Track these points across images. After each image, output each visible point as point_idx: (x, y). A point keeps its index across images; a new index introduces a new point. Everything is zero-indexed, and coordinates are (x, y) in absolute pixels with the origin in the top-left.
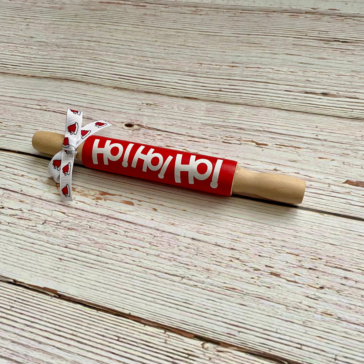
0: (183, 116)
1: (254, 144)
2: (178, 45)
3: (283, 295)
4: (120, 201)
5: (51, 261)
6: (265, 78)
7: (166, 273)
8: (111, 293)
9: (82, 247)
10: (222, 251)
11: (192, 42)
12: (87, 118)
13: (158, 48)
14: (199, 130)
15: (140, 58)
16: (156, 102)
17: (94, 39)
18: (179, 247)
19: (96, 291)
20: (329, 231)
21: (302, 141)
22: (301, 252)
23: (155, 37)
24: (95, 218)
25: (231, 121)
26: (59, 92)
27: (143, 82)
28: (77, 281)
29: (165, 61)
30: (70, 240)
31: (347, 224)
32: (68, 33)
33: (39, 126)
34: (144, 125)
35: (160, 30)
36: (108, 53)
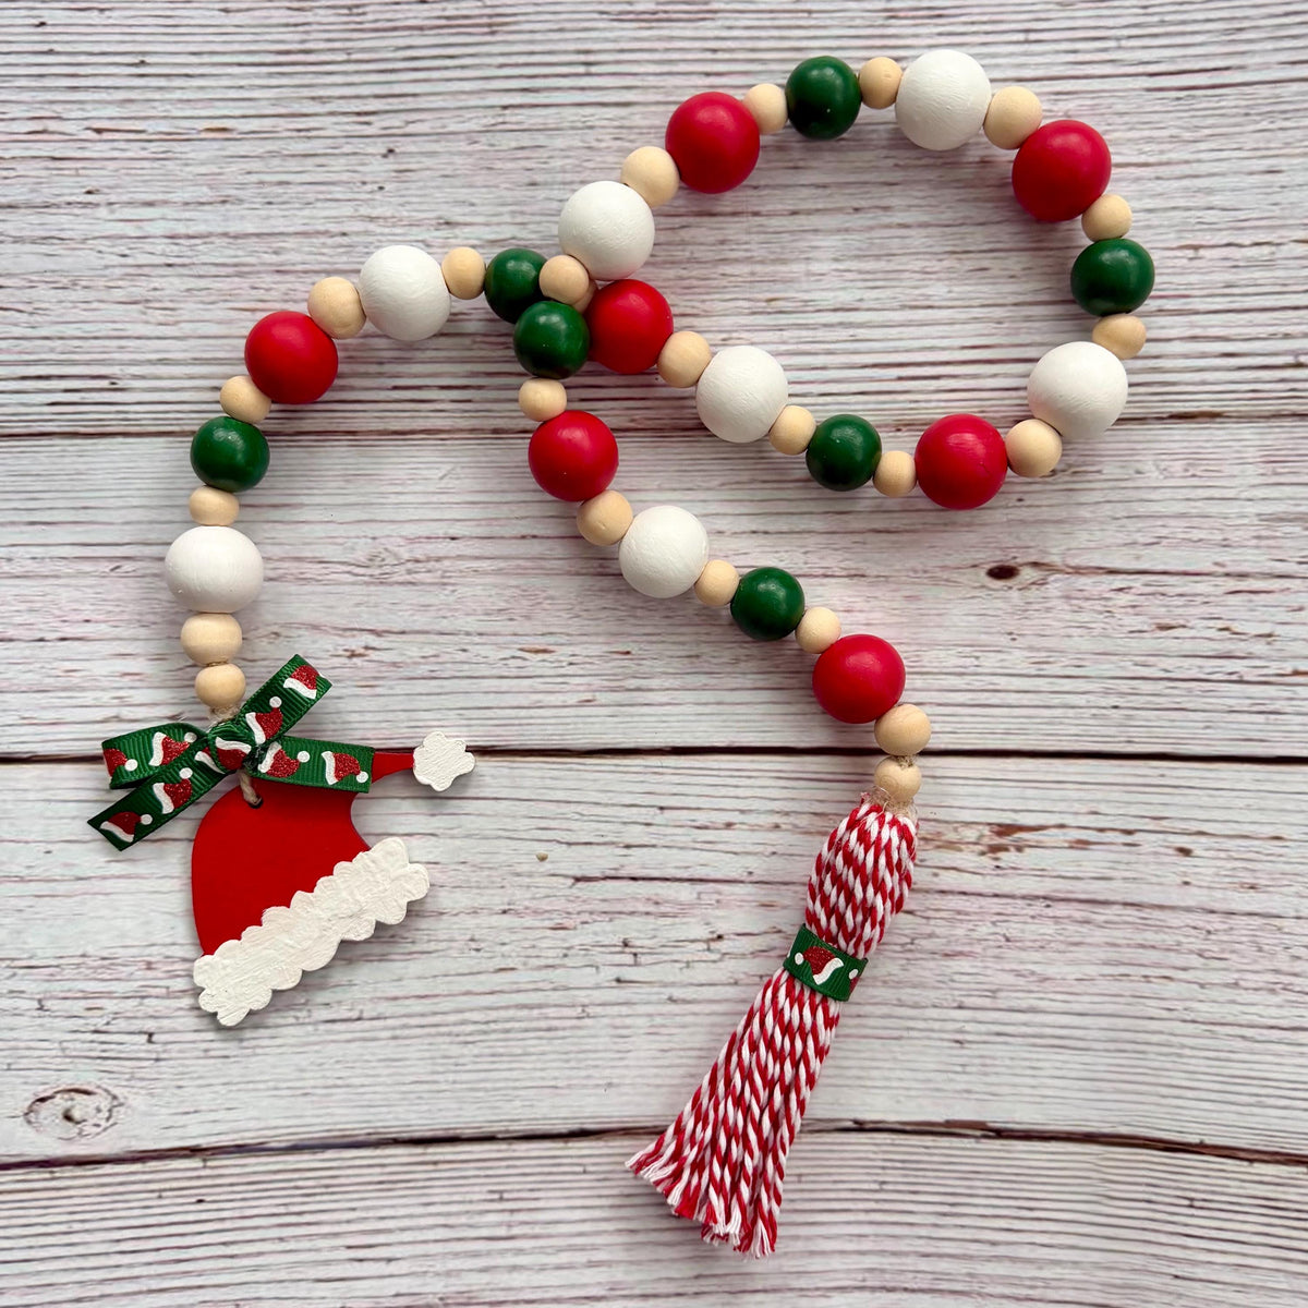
0: (1188, 500)
5: (935, 1051)
7: (1272, 1027)
9: (1006, 998)
12: (844, 573)
14: (1257, 547)
16: (1072, 460)
18: (1290, 951)
30: (963, 986)
34: (1055, 559)
36: (816, 267)
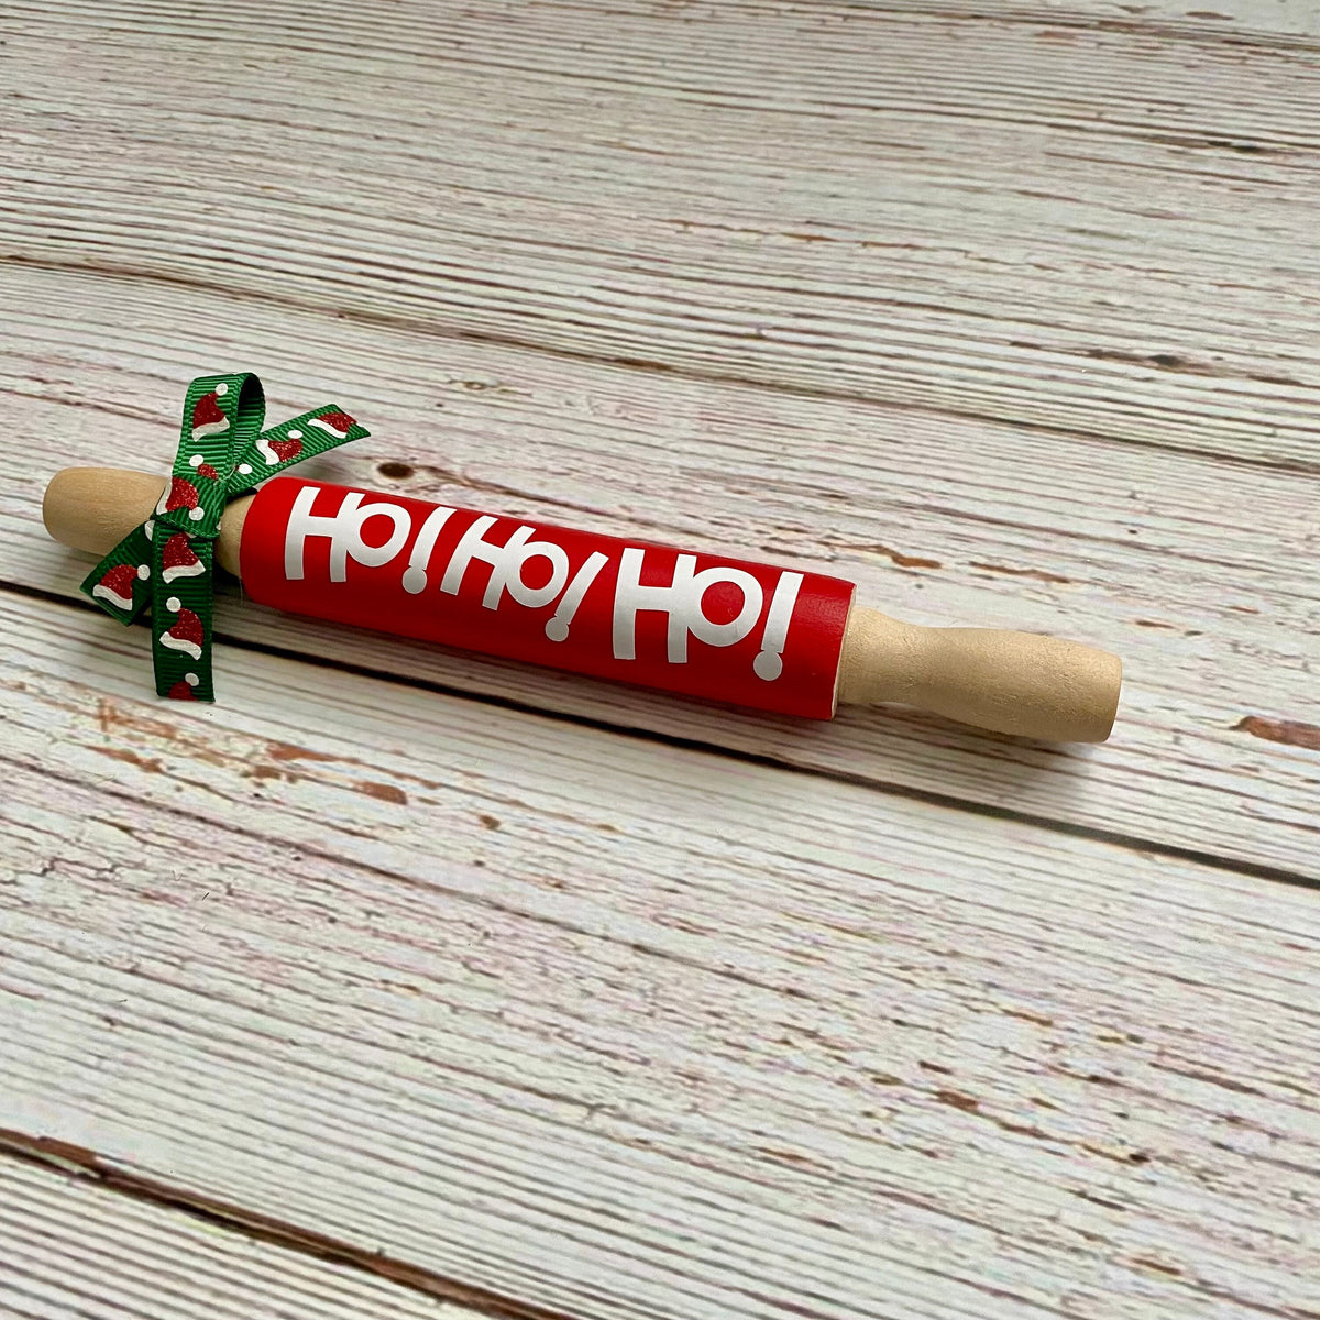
0: (612, 439)
1: (887, 560)
2: (596, 143)
3: (984, 1184)
4: (350, 785)
5: (72, 1027)
6: (936, 288)
7: (528, 1089)
8: (307, 1167)
9: (196, 972)
10: (752, 1001)
11: (651, 133)
13: (516, 155)
14: (671, 499)
15: (444, 193)
16: (505, 378)
17: (265, 112)
18: (582, 981)
19: (248, 1157)
20: (1171, 926)
21: (1076, 553)
22: (1060, 1010)
23: (505, 108)
24: (249, 854)
25: (795, 463)
26: (119, 326)
27: (455, 291)
28: (171, 1115)
29: (543, 209)
30: (151, 943)
31: (1244, 899)
32: (163, 82)
33: (38, 468)
34: (457, 470)
35: (528, 81)
36: (320, 171)
